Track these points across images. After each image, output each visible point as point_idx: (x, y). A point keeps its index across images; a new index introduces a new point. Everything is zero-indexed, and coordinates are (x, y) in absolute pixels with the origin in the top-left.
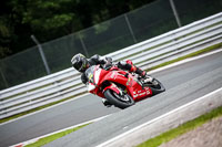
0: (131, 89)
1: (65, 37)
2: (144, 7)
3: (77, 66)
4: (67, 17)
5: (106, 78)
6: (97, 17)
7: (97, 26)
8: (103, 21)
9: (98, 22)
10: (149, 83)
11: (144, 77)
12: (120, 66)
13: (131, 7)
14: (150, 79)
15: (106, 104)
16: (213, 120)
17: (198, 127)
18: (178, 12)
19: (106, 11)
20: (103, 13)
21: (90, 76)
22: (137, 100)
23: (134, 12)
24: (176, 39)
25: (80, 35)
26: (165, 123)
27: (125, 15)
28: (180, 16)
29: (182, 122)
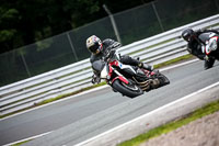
1: (6, 53)
2: (86, 25)
4: (8, 33)
6: (39, 34)
7: (39, 43)
8: (45, 38)
9: (40, 39)
13: (73, 25)
18: (119, 31)
19: (49, 29)
20: (45, 30)
23: (76, 30)
25: (22, 51)
26: (103, 142)
27: (67, 33)
29: (119, 141)
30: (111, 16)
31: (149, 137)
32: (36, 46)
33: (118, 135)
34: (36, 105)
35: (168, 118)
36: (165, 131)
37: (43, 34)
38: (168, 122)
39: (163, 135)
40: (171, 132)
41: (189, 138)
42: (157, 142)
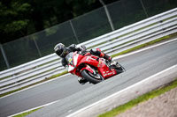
0: (102, 70)
1: (22, 39)
2: (85, 14)
3: (59, 53)
4: (23, 23)
5: (82, 61)
6: (47, 22)
7: (47, 30)
8: (52, 26)
9: (49, 27)
11: (110, 61)
12: (92, 52)
13: (75, 15)
14: (115, 63)
15: (81, 82)
16: (140, 104)
17: (127, 110)
19: (55, 18)
20: (52, 19)
21: (70, 60)
22: (106, 78)
23: (76, 18)
24: (110, 41)
25: (34, 37)
26: (102, 107)
27: (70, 21)
28: (114, 22)
29: (115, 106)
30: (105, 7)
31: (139, 102)
32: (45, 32)
34: (47, 79)
35: (153, 87)
37: (50, 22)
38: (153, 90)
39: (150, 100)
40: (156, 97)
41: (171, 102)
42: (145, 106)
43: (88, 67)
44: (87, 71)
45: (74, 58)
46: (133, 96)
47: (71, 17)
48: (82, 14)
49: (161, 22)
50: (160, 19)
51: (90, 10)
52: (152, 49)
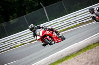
0: (55, 38)
2: (33, 12)
6: (12, 16)
7: (11, 21)
8: (14, 18)
9: (12, 19)
10: (61, 36)
11: (59, 34)
13: (27, 12)
18: (48, 15)
19: (16, 14)
20: (14, 15)
21: (38, 33)
25: (4, 25)
30: (44, 8)
31: (63, 61)
32: (10, 22)
33: (49, 60)
34: (11, 48)
35: (71, 52)
36: (70, 58)
37: (13, 17)
38: (71, 54)
39: (69, 60)
40: (72, 58)
41: (81, 61)
42: (66, 63)
43: (48, 37)
44: (48, 39)
45: (40, 32)
46: (59, 58)
47: (25, 14)
48: (31, 12)
49: (75, 16)
50: (74, 15)
51: (35, 10)
52: (70, 31)
